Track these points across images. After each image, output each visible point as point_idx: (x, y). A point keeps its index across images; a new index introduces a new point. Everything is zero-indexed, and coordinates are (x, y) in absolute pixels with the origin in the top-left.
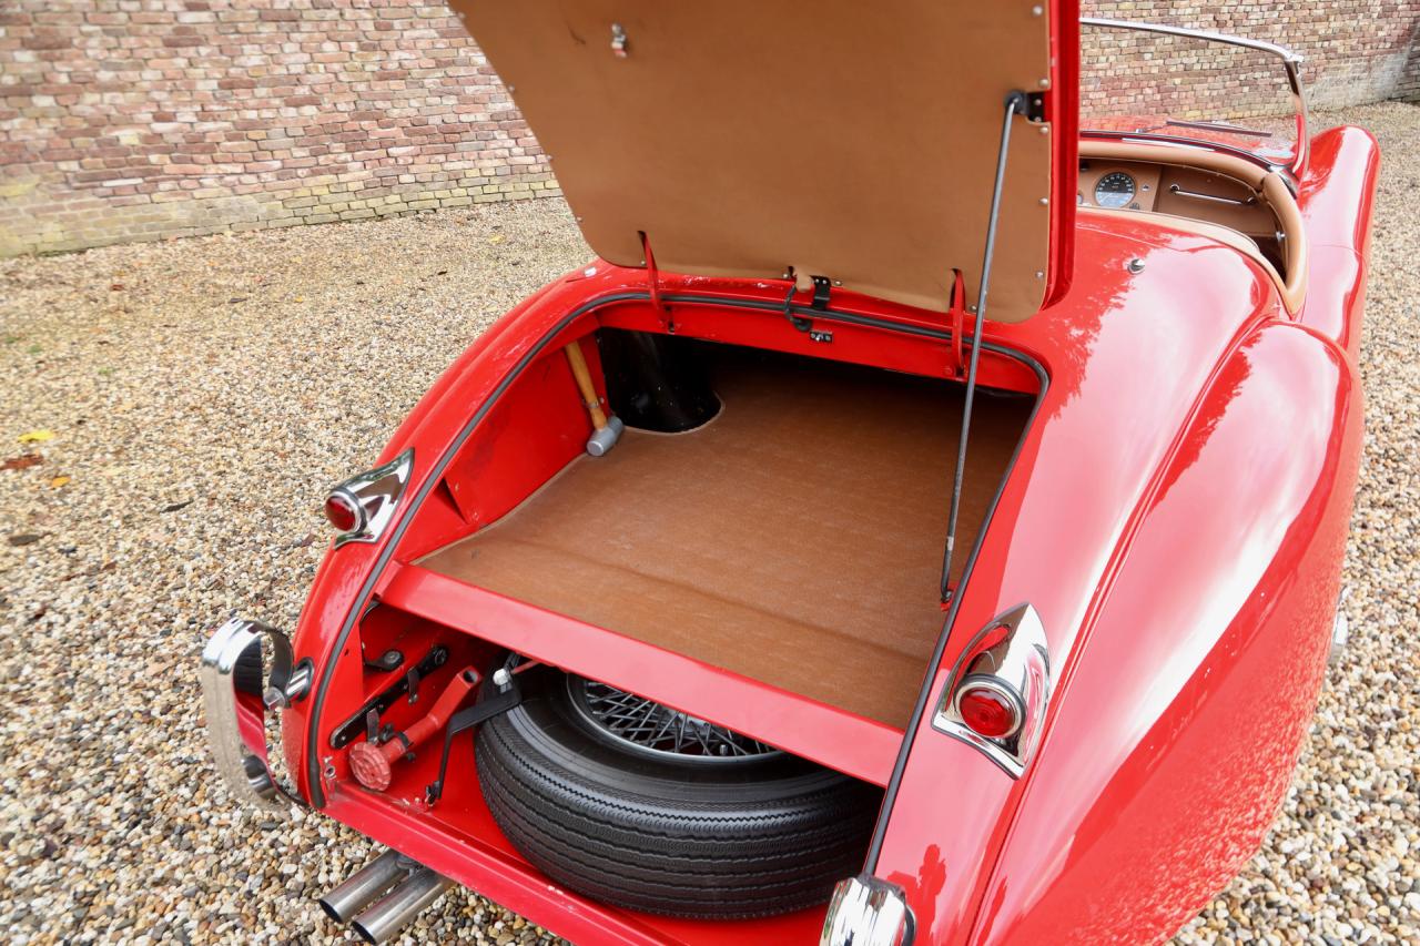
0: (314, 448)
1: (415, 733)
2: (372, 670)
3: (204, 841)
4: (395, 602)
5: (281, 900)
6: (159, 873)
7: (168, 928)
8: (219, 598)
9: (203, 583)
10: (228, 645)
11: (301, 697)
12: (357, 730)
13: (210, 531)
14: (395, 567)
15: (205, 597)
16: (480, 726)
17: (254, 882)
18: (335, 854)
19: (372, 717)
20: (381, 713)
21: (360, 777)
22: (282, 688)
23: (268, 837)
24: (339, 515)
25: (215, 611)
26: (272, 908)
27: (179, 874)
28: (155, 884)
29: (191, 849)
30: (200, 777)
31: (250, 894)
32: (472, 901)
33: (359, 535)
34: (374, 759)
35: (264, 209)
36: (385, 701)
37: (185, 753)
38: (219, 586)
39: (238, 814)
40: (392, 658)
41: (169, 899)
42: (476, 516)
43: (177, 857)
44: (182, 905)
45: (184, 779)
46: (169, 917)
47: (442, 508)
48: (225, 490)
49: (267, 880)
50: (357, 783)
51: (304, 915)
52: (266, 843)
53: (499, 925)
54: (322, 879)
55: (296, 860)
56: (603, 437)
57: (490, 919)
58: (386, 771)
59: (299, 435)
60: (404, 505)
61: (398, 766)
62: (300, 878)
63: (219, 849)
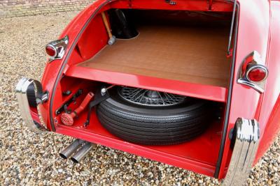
0: (29, 61)
1: (77, 111)
2: (64, 95)
3: (18, 148)
4: (69, 75)
5: (42, 159)
6: (6, 157)
7: (11, 169)
8: (10, 94)
9: (6, 91)
10: (23, 85)
11: (46, 101)
12: (62, 110)
13: (5, 80)
14: (67, 66)
15: (7, 94)
16: (98, 105)
17: (34, 156)
18: (54, 147)
19: (66, 107)
20: (68, 106)
21: (65, 123)
22: (41, 99)
23: (35, 145)
24: (50, 52)
25: (10, 97)
26: (40, 161)
27: (12, 156)
28: (6, 160)
29: (14, 150)
30: (14, 134)
31: (33, 159)
32: (93, 153)
33: (57, 57)
34: (69, 117)
35: (5, 13)
36: (69, 103)
37: (8, 128)
38: (10, 91)
39: (26, 141)
40: (69, 92)
41: (11, 163)
42: (84, 57)
43: (11, 153)
44: (15, 164)
45: (9, 134)
46: (11, 167)
47: (77, 54)
48: (7, 71)
49: (37, 155)
50: (63, 124)
51: (49, 162)
52: (35, 147)
53: (101, 158)
54: (52, 153)
55: (44, 149)
56: (112, 40)
57: (98, 157)
58: (72, 120)
59: (24, 59)
60: (68, 50)
61: (75, 119)
62: (46, 153)
63: (23, 149)
